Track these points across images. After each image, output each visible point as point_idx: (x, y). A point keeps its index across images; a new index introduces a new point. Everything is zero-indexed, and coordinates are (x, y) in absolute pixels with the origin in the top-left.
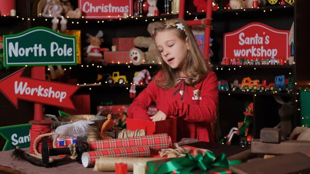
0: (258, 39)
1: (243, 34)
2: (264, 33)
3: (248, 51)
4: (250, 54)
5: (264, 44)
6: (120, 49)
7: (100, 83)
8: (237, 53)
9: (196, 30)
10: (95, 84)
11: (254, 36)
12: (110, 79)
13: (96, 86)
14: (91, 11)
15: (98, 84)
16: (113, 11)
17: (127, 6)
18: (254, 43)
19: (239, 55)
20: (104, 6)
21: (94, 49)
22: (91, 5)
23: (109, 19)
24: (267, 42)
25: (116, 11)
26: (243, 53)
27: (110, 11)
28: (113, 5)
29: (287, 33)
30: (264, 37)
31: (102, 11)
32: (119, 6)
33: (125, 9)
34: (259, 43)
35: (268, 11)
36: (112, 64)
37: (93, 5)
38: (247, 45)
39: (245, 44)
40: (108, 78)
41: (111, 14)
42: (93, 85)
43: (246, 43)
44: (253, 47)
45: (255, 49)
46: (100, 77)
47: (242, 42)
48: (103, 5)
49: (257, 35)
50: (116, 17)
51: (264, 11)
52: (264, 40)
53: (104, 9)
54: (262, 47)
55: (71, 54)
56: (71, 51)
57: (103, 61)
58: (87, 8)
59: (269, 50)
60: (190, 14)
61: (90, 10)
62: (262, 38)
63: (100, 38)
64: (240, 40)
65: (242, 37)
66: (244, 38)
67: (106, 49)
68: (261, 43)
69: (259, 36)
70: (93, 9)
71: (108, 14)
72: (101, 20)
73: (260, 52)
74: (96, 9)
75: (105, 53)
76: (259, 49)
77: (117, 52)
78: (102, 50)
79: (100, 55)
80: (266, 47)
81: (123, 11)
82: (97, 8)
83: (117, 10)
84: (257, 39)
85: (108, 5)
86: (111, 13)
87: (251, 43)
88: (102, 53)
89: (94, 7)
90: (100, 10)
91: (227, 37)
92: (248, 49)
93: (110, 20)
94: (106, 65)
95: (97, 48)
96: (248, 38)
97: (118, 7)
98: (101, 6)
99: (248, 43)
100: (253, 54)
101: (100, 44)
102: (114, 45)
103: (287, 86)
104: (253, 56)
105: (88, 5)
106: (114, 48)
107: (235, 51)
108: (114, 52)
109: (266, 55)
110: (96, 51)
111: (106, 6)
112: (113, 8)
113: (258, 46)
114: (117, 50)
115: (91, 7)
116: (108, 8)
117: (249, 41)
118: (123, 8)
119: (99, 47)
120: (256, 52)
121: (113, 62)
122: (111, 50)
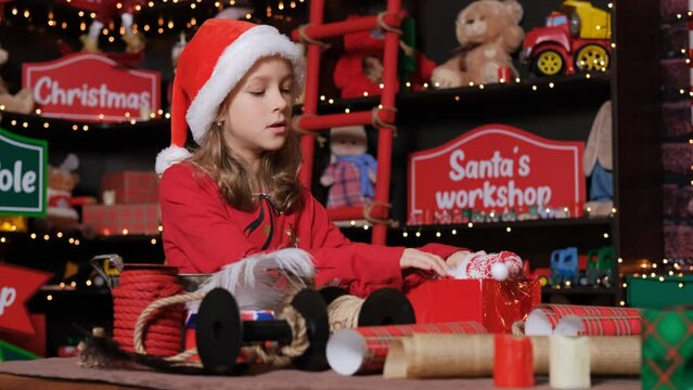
0: (500, 164)
1: (460, 154)
2: (516, 150)
3: (473, 195)
4: (479, 201)
5: (516, 177)
6: (126, 200)
7: (74, 284)
8: (445, 201)
9: (343, 142)
10: (62, 285)
11: (489, 157)
12: (98, 275)
13: (63, 291)
14: (55, 101)
15: (68, 288)
16: (110, 104)
17: (145, 95)
18: (490, 175)
19: (450, 205)
20: (88, 89)
21: (58, 198)
22: (56, 85)
23: (101, 122)
24: (525, 171)
25: (117, 105)
26: (462, 199)
27: (103, 104)
28: (111, 88)
29: (575, 149)
30: (516, 158)
31: (84, 102)
32: (127, 93)
33: (140, 101)
34: (504, 174)
35: (543, 87)
36: (104, 236)
37: (60, 87)
38: (472, 179)
39: (465, 178)
40: (94, 273)
41: (106, 111)
42: (56, 288)
43: (469, 176)
44: (487, 184)
45: (493, 188)
46: (72, 269)
47: (457, 173)
48: (85, 86)
49: (497, 154)
50: (120, 119)
51: (535, 88)
52: (516, 167)
53: (88, 98)
54: (511, 184)
55: (32, 189)
56: (33, 180)
57: (81, 227)
58: (45, 92)
59: (530, 190)
60: (331, 101)
61: (53, 98)
62: (510, 163)
63: (73, 172)
64: (451, 169)
65: (458, 161)
66: (463, 164)
67: (89, 200)
68: (509, 172)
69: (504, 156)
70: (59, 97)
71: (97, 109)
72: (80, 124)
73: (507, 195)
74: (68, 97)
75: (85, 209)
76: (502, 189)
77: (120, 207)
78: (78, 200)
79: (72, 214)
80: (522, 183)
81: (135, 105)
82: (72, 93)
83: (121, 101)
84: (498, 165)
85: (98, 87)
86: (106, 108)
87: (482, 175)
88: (78, 208)
89: (62, 92)
90: (77, 100)
91: (417, 162)
92: (474, 189)
93: (105, 126)
94: (91, 236)
95: (65, 198)
96: (473, 164)
97: (123, 96)
98: (82, 89)
99: (474, 174)
100: (488, 202)
101: (71, 186)
102: (110, 189)
103: (583, 273)
104: (486, 205)
105: (49, 85)
106: (109, 198)
107: (438, 195)
108: (109, 207)
109: (520, 203)
110: (61, 202)
111: (93, 91)
112: (112, 95)
113: (500, 181)
114: (118, 200)
115: (56, 91)
116: (98, 97)
117: (476, 169)
118: (134, 96)
119: (68, 194)
120: (495, 196)
121: (107, 232)
122: (100, 201)
